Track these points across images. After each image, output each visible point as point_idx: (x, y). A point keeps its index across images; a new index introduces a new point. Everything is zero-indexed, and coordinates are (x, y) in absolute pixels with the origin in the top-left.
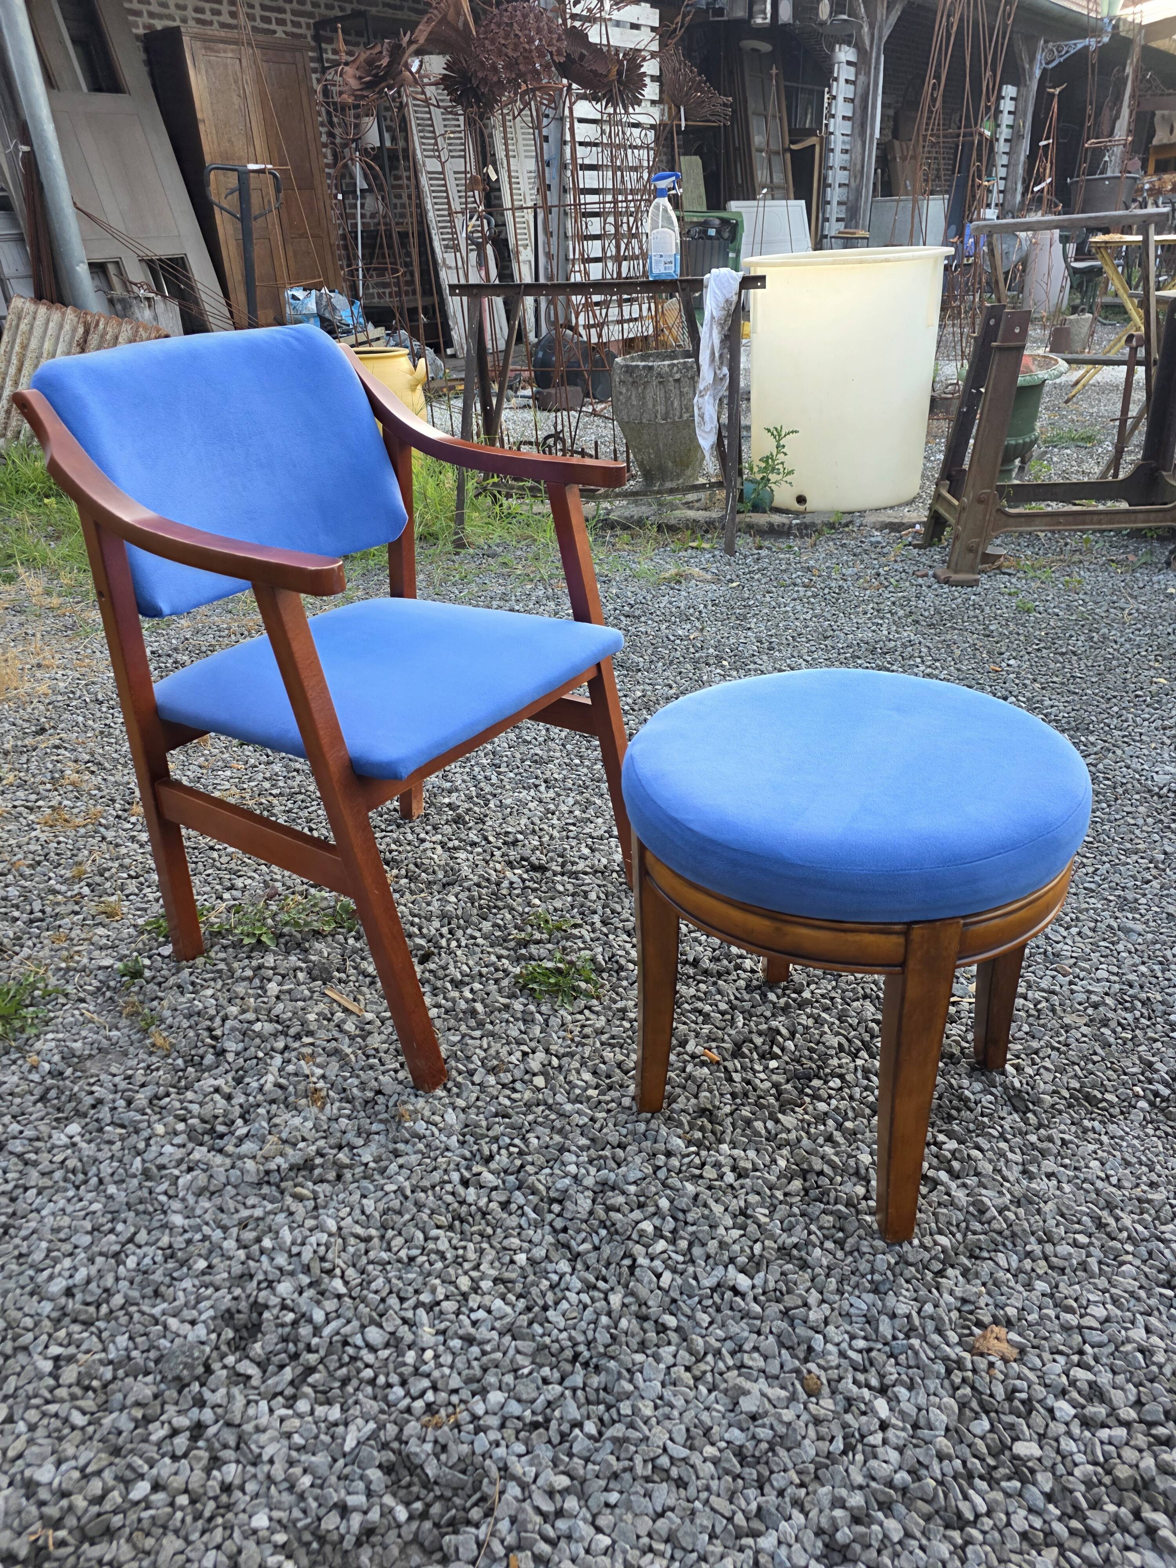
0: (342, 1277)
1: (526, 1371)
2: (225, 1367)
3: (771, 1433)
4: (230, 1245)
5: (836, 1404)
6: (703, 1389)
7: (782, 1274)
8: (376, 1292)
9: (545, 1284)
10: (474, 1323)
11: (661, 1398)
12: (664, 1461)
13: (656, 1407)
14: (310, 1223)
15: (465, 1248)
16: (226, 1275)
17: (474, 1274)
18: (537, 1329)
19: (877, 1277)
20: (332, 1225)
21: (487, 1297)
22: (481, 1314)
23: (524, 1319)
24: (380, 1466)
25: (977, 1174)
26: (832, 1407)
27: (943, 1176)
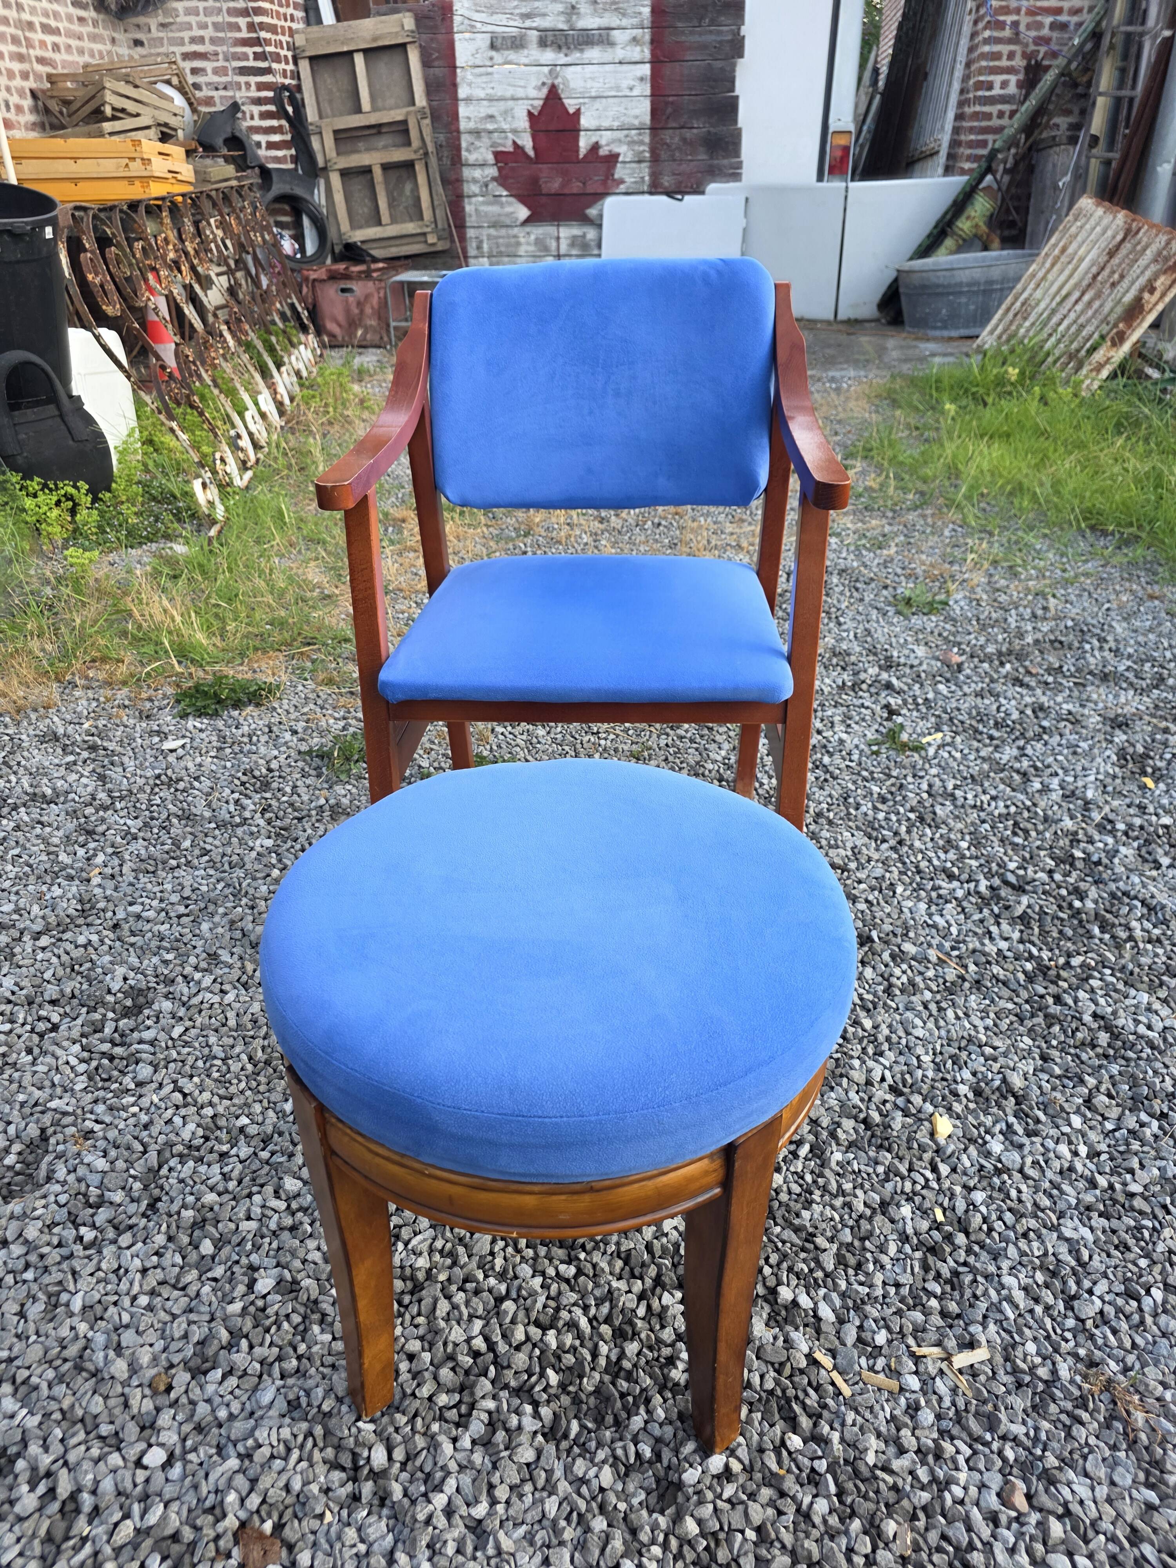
0: (187, 1030)
1: (132, 1172)
2: (105, 1015)
3: (101, 1364)
4: (193, 960)
5: (147, 1413)
6: (144, 1300)
7: (287, 1316)
8: (179, 1053)
9: (225, 1148)
10: (169, 1122)
11: (127, 1271)
12: (64, 1297)
13: (116, 1271)
14: (226, 987)
15: (240, 1081)
16: (166, 972)
17: (216, 1099)
18: (173, 1162)
19: (304, 1401)
20: (230, 997)
21: (197, 1118)
22: (178, 1120)
23: (179, 1148)
24: (43, 1130)
25: (495, 1466)
26: (143, 1410)
27: (477, 1427)
